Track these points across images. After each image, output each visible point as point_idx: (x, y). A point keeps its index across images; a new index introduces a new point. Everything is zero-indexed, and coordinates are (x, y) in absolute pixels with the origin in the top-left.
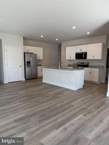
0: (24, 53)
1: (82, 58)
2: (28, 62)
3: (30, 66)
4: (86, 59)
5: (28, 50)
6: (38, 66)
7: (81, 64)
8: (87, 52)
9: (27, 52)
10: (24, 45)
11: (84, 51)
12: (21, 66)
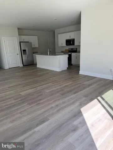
0: (20, 42)
1: (70, 45)
2: (24, 51)
3: (26, 54)
4: (74, 45)
5: (24, 39)
6: (33, 53)
7: (71, 50)
8: (74, 39)
9: (23, 41)
10: (19, 35)
11: (72, 38)
12: (18, 54)
